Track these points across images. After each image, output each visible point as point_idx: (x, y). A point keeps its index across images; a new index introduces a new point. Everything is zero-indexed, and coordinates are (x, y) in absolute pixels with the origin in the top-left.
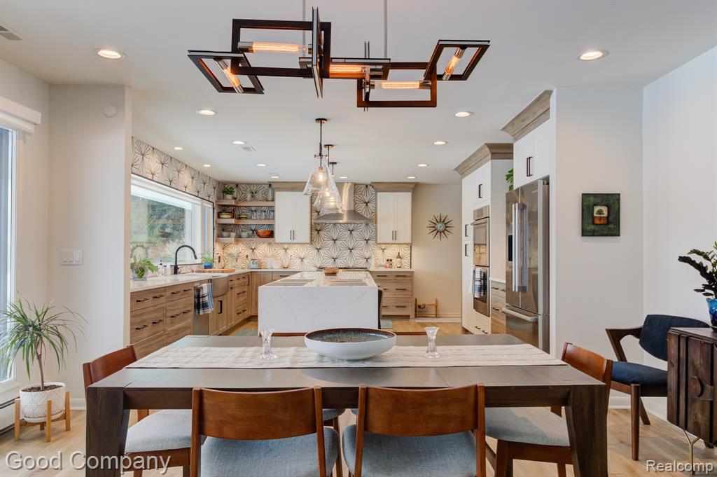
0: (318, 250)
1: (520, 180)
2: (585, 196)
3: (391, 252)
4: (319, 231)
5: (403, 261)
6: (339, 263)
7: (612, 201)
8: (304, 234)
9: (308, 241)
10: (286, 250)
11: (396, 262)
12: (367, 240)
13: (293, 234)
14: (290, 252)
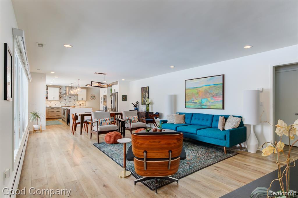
0: (60, 102)
1: (113, 92)
2: (123, 96)
3: (81, 103)
4: (60, 97)
5: (84, 105)
6: (67, 105)
7: (126, 96)
8: (57, 98)
9: (58, 100)
10: (50, 102)
11: (82, 105)
12: (74, 100)
13: (54, 98)
14: (52, 102)
